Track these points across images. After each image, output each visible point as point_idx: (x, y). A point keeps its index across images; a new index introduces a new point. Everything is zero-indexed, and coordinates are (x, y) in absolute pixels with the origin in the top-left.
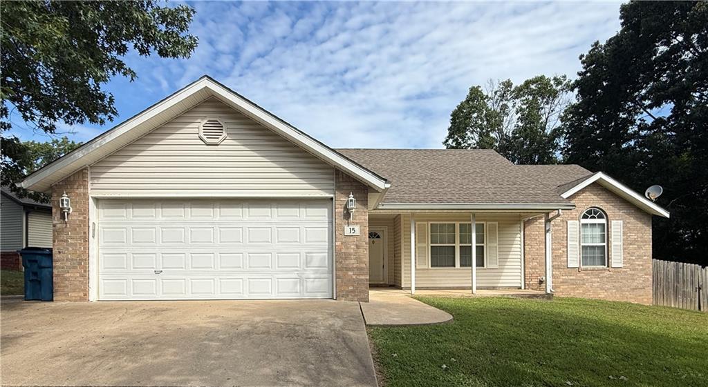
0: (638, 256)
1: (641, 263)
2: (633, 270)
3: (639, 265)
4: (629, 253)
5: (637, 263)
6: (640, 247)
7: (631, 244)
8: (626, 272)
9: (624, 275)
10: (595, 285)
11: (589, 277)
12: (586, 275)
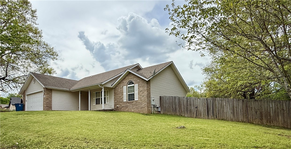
0: (143, 96)
1: (144, 98)
2: (141, 101)
3: (143, 99)
4: (140, 95)
5: (142, 98)
6: (143, 93)
7: (141, 92)
8: (139, 102)
9: (139, 103)
10: (131, 107)
11: (129, 105)
12: (129, 104)
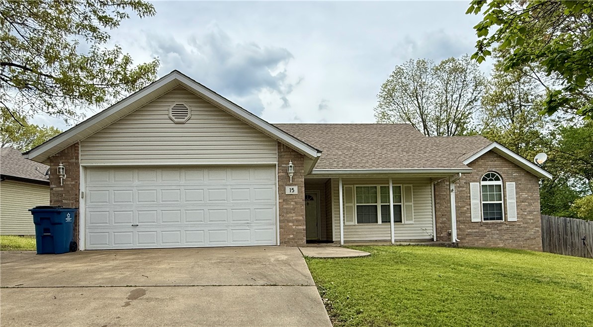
1: (532, 217)
2: (526, 223)
3: (530, 219)
4: (521, 209)
5: (528, 217)
6: (530, 205)
7: (523, 202)
8: (520, 225)
9: (519, 227)
10: (495, 236)
11: (489, 230)
12: (487, 228)
